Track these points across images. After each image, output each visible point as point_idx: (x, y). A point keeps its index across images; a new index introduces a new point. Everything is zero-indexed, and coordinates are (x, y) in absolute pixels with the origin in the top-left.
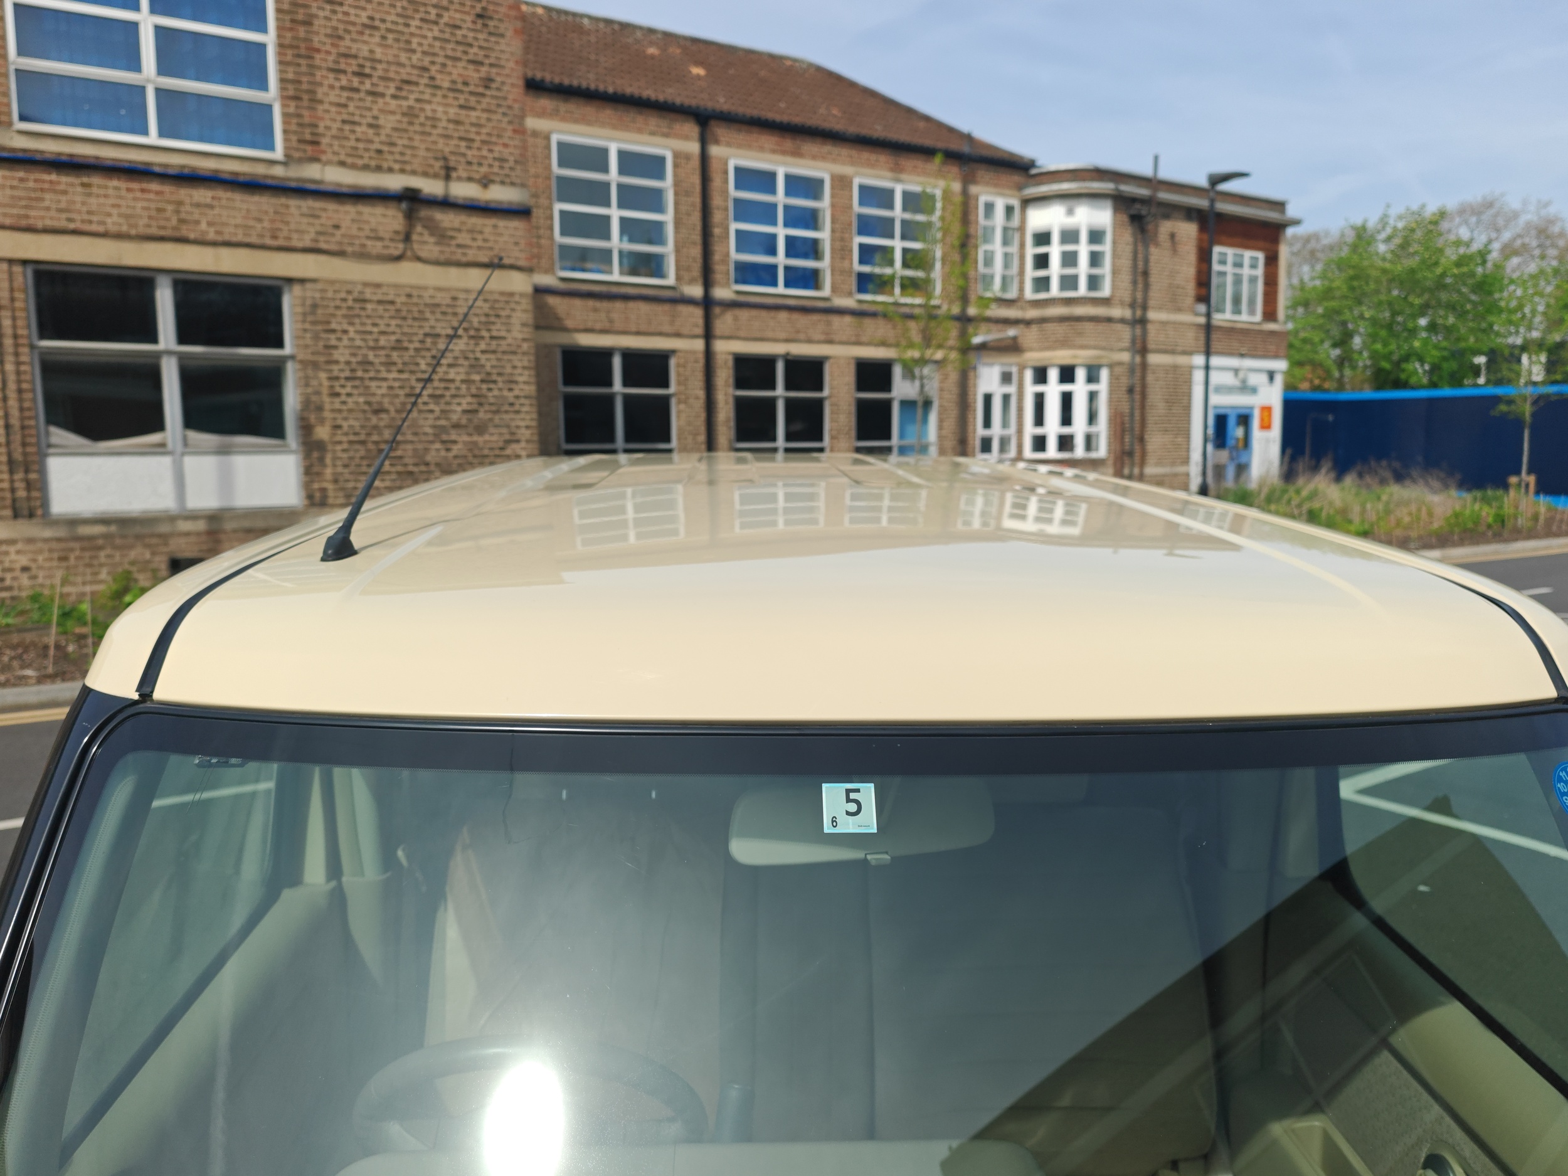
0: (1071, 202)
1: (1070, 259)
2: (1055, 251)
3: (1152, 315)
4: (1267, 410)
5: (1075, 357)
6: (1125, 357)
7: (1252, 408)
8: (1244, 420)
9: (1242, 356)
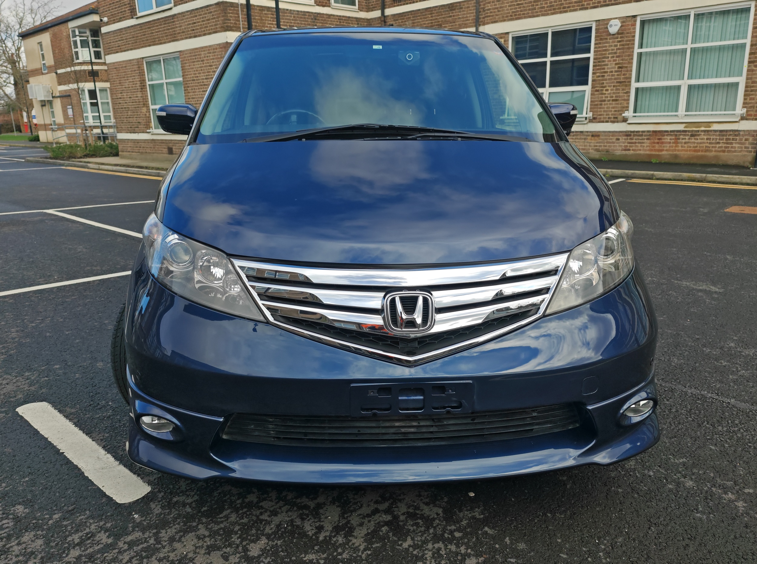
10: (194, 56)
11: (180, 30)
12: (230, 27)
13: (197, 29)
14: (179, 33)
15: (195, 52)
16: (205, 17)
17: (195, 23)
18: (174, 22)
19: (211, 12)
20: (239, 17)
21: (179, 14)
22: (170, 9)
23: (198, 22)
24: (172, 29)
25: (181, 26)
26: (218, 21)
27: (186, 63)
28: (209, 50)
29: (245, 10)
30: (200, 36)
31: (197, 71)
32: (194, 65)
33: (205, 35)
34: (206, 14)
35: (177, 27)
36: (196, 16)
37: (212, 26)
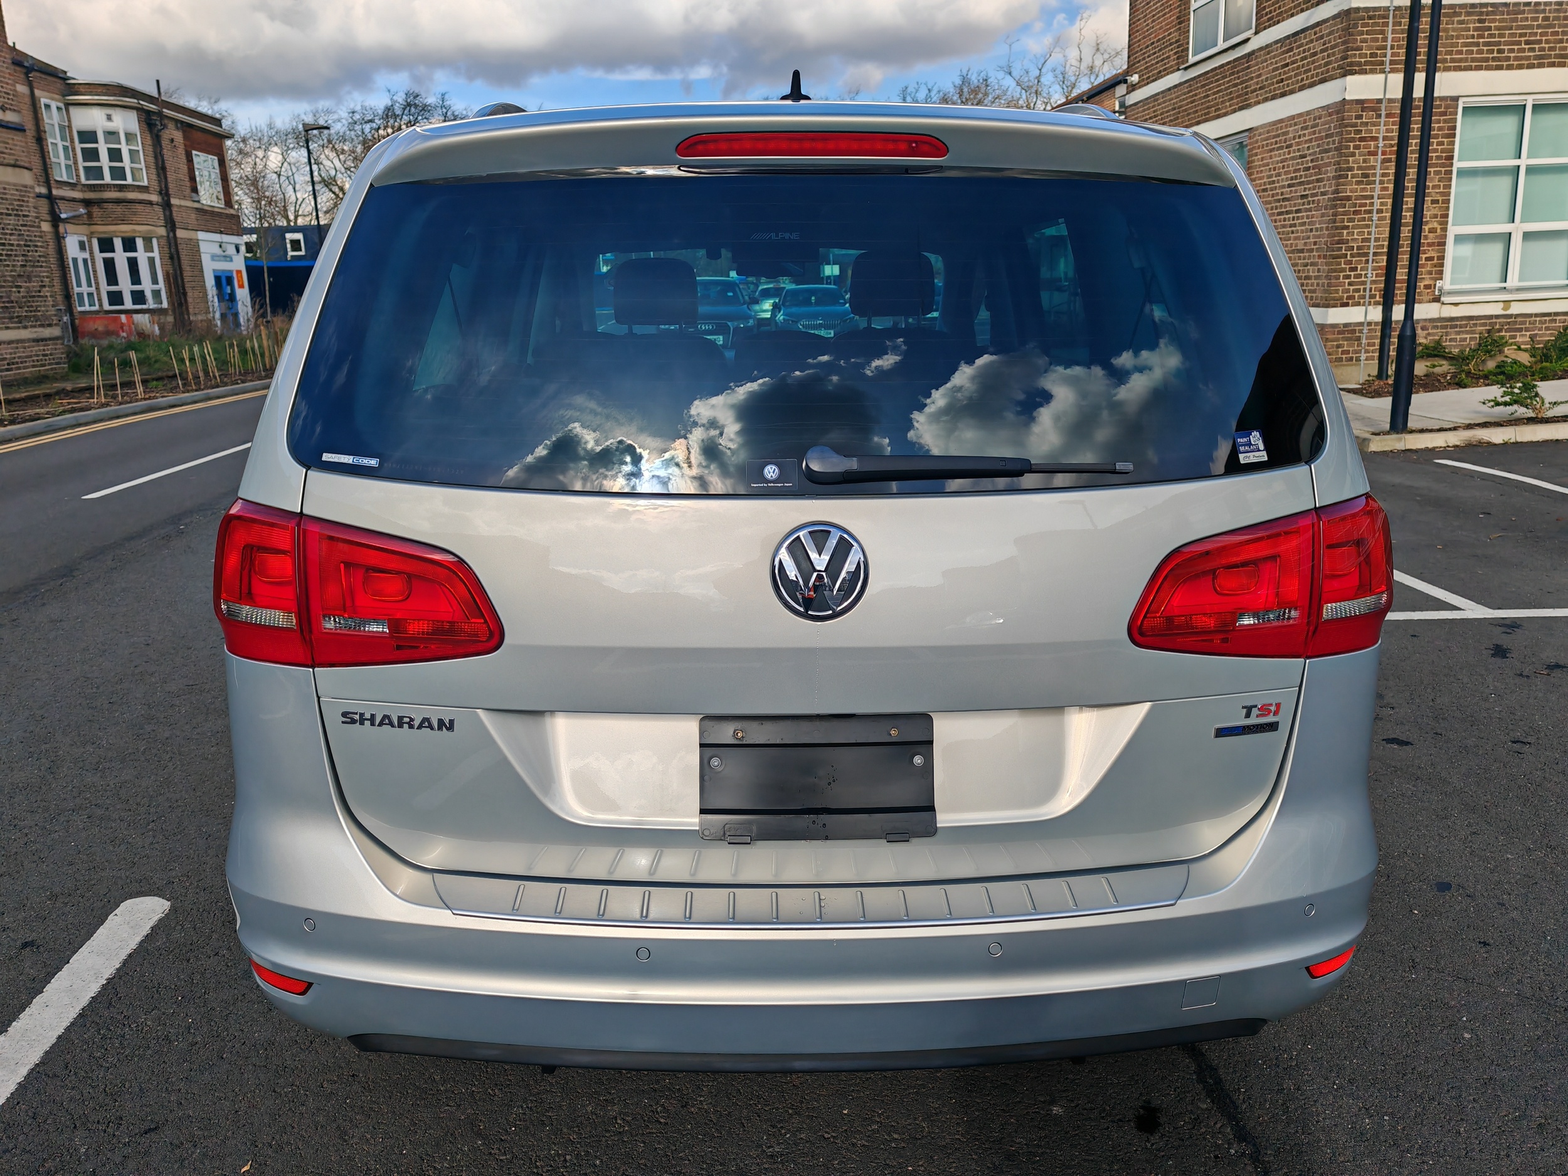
0: (109, 111)
1: (115, 155)
2: (103, 149)
3: (174, 201)
4: (239, 272)
5: (134, 231)
6: (162, 231)
7: (231, 271)
8: (229, 280)
9: (221, 232)
10: (1275, 137)
11: (1257, 83)
12: (1359, 64)
13: (1290, 78)
14: (1255, 90)
15: (1277, 129)
16: (1309, 49)
17: (1287, 65)
18: (1248, 67)
19: (1322, 37)
20: (1385, 39)
21: (1261, 49)
22: (1247, 40)
23: (1293, 62)
24: (1242, 83)
25: (1260, 76)
26: (1334, 54)
27: (1256, 154)
28: (1305, 122)
29: (1405, 21)
30: (1292, 92)
31: (1275, 169)
32: (1271, 157)
33: (1301, 89)
34: (1312, 41)
35: (1252, 79)
36: (1291, 50)
37: (1320, 67)
